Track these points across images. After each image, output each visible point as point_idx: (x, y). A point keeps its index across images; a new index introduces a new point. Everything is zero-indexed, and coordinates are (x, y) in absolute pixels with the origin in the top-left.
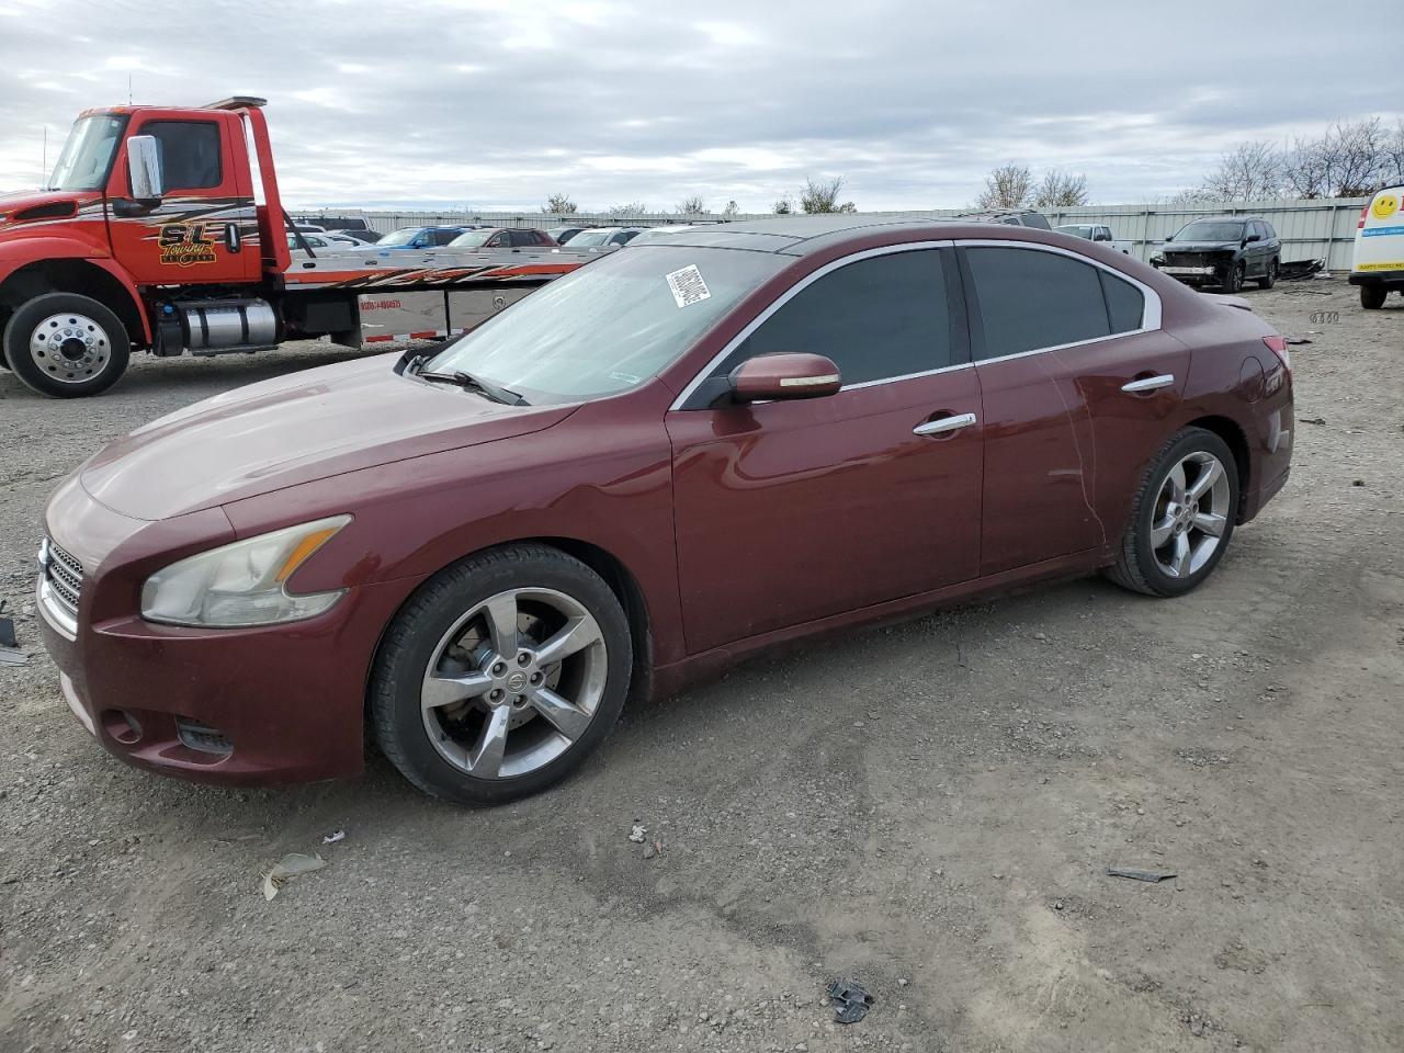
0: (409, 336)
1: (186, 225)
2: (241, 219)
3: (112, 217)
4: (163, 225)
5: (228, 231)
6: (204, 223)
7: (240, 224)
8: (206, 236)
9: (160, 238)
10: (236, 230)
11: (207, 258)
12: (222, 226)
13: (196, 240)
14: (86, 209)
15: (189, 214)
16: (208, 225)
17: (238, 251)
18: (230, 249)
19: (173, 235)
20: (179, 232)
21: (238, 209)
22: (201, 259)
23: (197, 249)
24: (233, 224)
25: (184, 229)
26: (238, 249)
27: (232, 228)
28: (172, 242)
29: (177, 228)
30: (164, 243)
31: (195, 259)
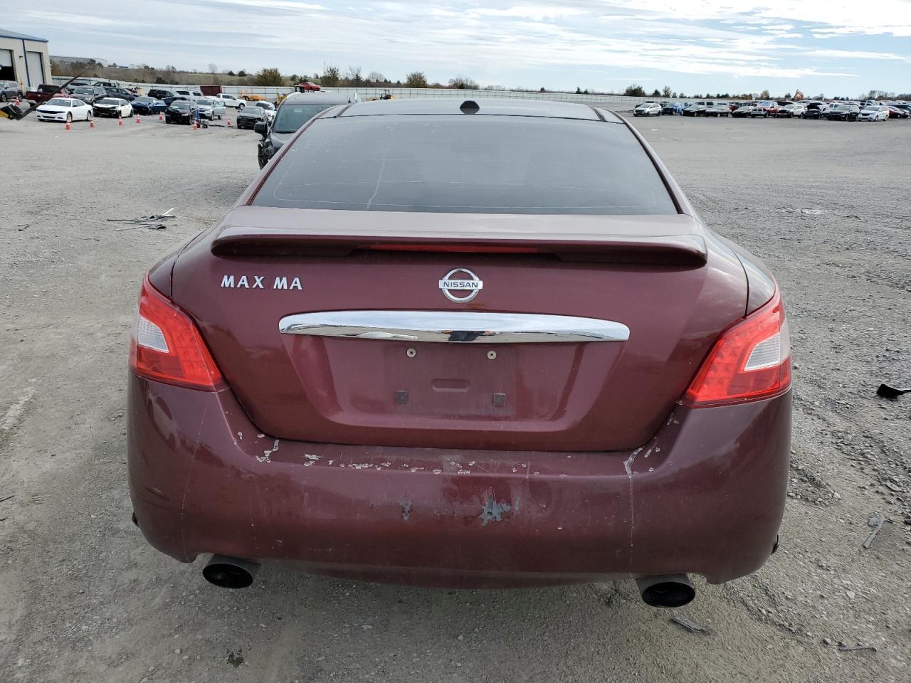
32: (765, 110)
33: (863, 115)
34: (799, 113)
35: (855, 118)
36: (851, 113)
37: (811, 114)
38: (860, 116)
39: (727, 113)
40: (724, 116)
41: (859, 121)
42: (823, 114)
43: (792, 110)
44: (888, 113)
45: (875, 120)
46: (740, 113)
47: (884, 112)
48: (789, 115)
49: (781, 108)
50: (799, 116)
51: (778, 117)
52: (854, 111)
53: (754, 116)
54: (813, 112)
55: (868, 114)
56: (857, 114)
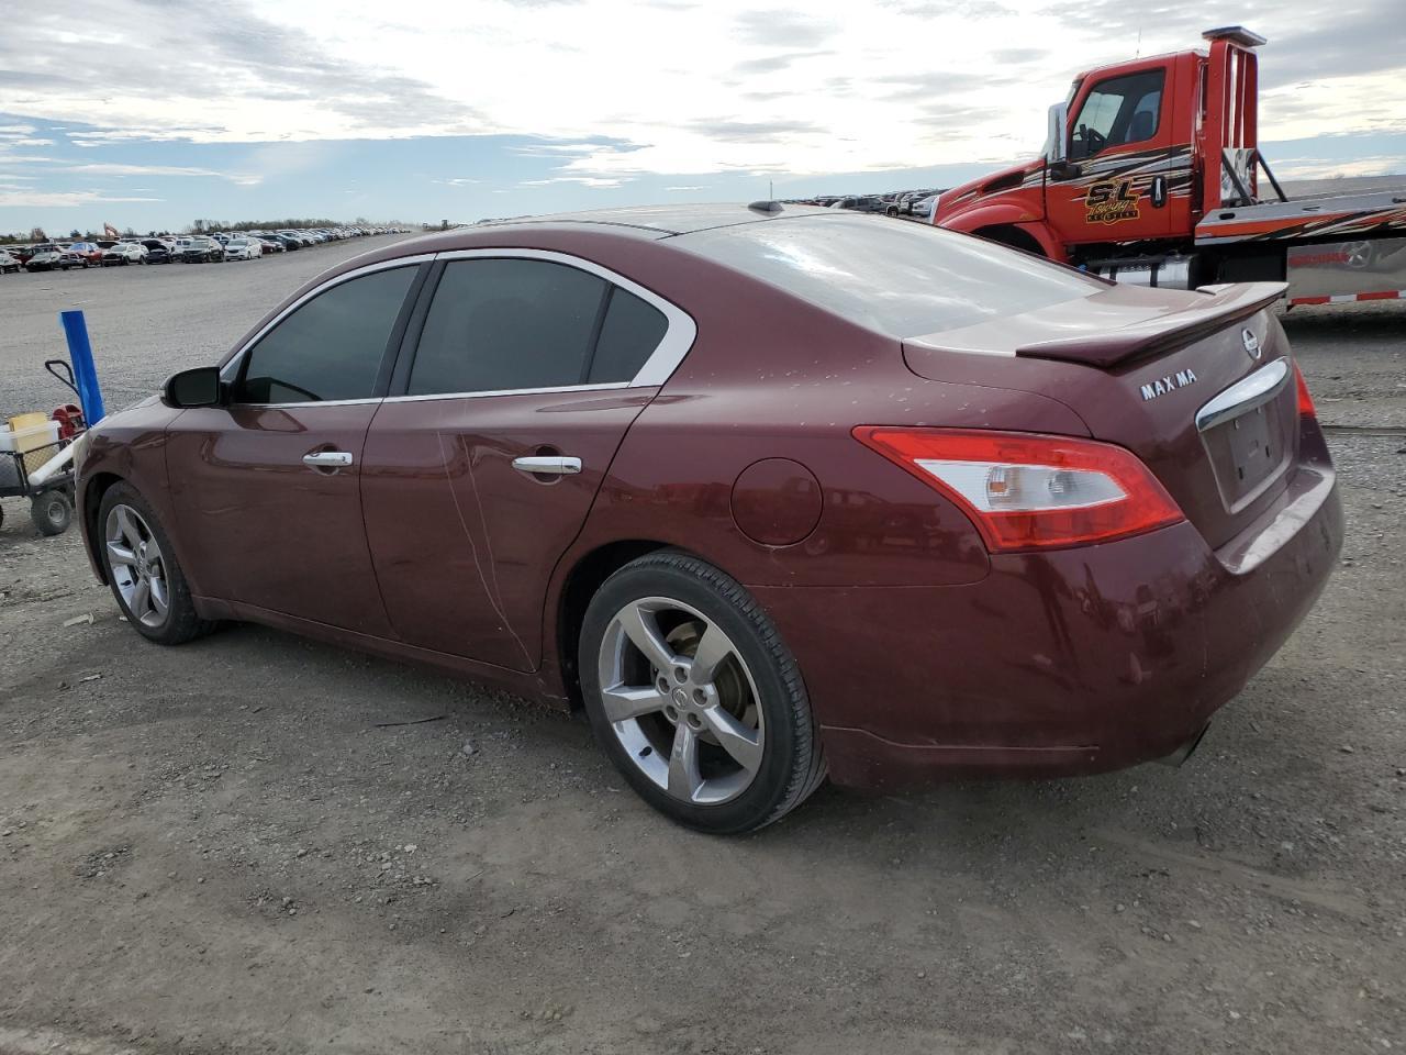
0: (1354, 297)
1: (1113, 183)
2: (1171, 169)
3: (1049, 182)
4: (1091, 185)
5: (1154, 184)
6: (1131, 178)
7: (1167, 175)
8: (1131, 192)
9: (1087, 198)
10: (1162, 184)
11: (1131, 215)
12: (1150, 180)
13: (1121, 197)
14: (1032, 176)
15: (1118, 171)
16: (1135, 180)
17: (1162, 206)
18: (1155, 204)
19: (1100, 192)
20: (1106, 190)
21: (1168, 160)
22: (1124, 216)
23: (1121, 206)
24: (1162, 177)
25: (1110, 187)
26: (1162, 203)
27: (1159, 181)
28: (1097, 201)
29: (1102, 187)
30: (1090, 203)
31: (1118, 217)
32: (81, 256)
33: (230, 252)
34: (138, 257)
35: (219, 258)
36: (213, 251)
37: (156, 257)
38: (227, 254)
39: (15, 266)
40: (10, 272)
41: (228, 260)
42: (174, 256)
43: (125, 254)
44: (259, 246)
45: (248, 259)
46: (38, 263)
47: (255, 246)
48: (124, 261)
49: (106, 252)
50: (139, 262)
51: (107, 265)
52: (215, 248)
53: (65, 267)
54: (157, 254)
55: (236, 251)
56: (221, 253)
